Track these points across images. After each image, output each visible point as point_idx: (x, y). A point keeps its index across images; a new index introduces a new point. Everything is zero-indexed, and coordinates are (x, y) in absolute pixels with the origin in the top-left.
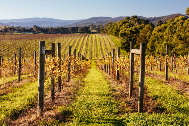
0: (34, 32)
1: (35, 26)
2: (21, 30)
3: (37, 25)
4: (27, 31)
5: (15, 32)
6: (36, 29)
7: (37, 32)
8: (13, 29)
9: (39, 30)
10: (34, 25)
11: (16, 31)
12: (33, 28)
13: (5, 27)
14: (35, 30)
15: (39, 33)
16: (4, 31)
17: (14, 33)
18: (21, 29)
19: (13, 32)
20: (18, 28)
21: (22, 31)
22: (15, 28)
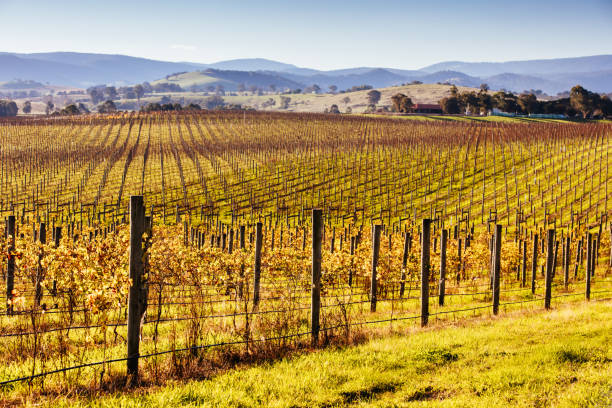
0: (572, 114)
1: (579, 90)
2: (519, 106)
3: (585, 87)
4: (545, 108)
5: (493, 114)
6: (582, 103)
7: (588, 116)
8: (482, 102)
9: (597, 108)
10: (576, 84)
11: (495, 110)
12: (569, 99)
13: (454, 91)
14: (579, 106)
15: (597, 117)
16: (444, 109)
17: (490, 118)
18: (520, 103)
19: (486, 115)
20: (506, 96)
21: (523, 108)
22: (496, 96)
